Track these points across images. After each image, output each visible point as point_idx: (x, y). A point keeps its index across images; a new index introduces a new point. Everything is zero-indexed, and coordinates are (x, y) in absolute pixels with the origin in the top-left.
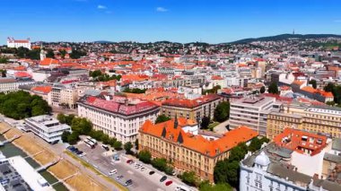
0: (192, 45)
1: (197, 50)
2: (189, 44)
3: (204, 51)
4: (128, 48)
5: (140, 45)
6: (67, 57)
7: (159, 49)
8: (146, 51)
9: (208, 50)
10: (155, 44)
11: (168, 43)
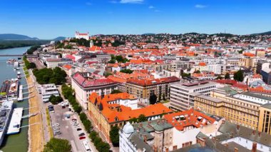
0: (215, 36)
1: (220, 39)
2: (212, 35)
3: (226, 41)
4: (162, 38)
5: (172, 36)
6: (110, 45)
7: (186, 39)
8: (175, 41)
9: (229, 40)
10: (184, 35)
11: (195, 34)
